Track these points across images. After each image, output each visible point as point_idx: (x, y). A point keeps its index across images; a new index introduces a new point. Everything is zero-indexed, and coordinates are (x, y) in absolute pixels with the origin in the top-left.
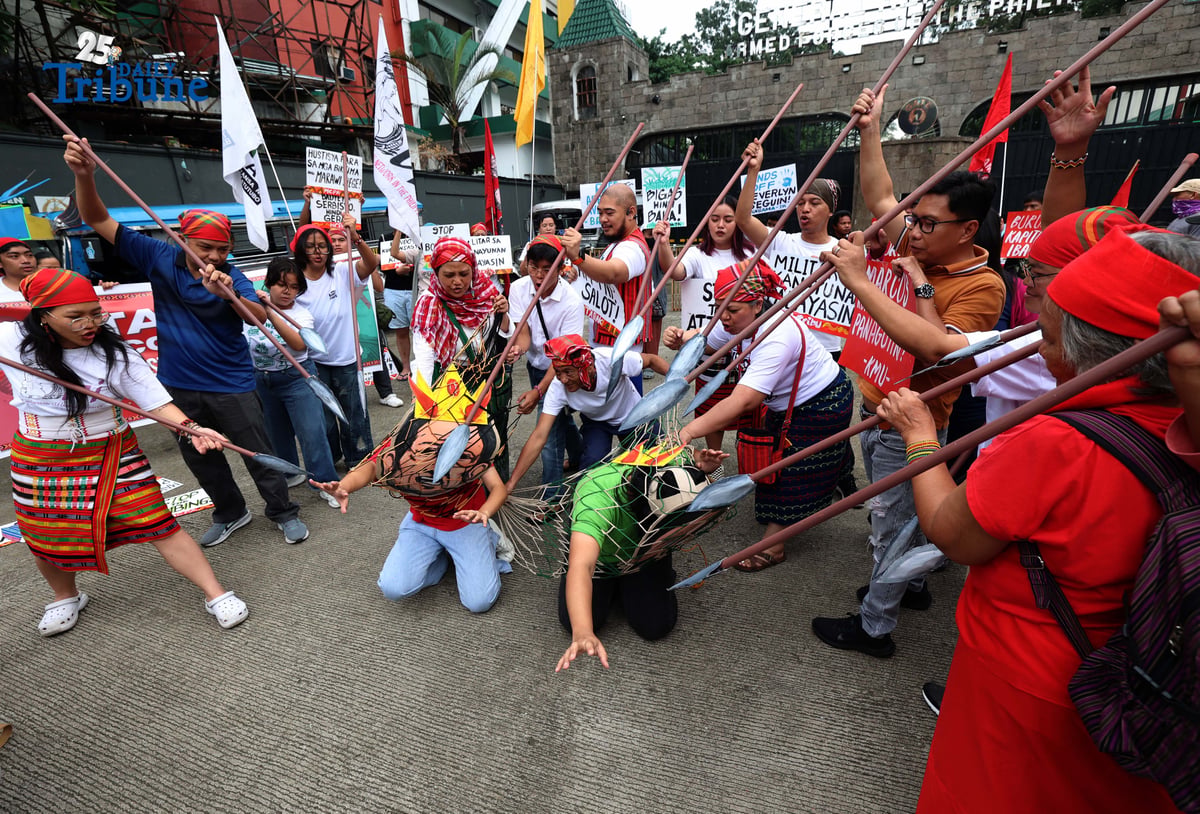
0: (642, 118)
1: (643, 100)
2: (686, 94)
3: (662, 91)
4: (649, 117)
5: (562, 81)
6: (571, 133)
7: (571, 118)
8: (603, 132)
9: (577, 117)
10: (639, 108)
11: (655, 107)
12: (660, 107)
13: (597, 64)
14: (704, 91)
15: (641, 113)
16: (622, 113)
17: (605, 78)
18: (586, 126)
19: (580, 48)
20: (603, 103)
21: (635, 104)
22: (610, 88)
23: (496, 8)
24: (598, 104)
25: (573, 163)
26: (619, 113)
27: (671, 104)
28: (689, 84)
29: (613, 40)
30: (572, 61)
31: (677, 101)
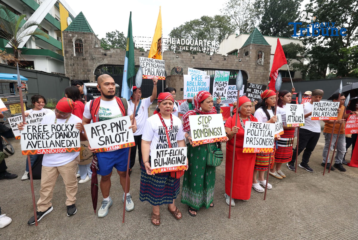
0: (101, 59)
1: (101, 54)
2: (116, 54)
3: (107, 52)
4: (103, 59)
5: (69, 42)
6: (73, 60)
7: (72, 55)
8: (85, 61)
9: (75, 55)
10: (99, 56)
11: (105, 56)
12: (107, 57)
13: (83, 40)
14: (122, 54)
15: (100, 58)
16: (93, 56)
17: (86, 44)
18: (79, 59)
19: (76, 33)
20: (86, 52)
21: (98, 55)
22: (88, 48)
23: (35, 11)
24: (84, 52)
25: (73, 70)
26: (92, 56)
27: (111, 56)
28: (116, 52)
29: (89, 34)
30: (73, 37)
31: (113, 56)
